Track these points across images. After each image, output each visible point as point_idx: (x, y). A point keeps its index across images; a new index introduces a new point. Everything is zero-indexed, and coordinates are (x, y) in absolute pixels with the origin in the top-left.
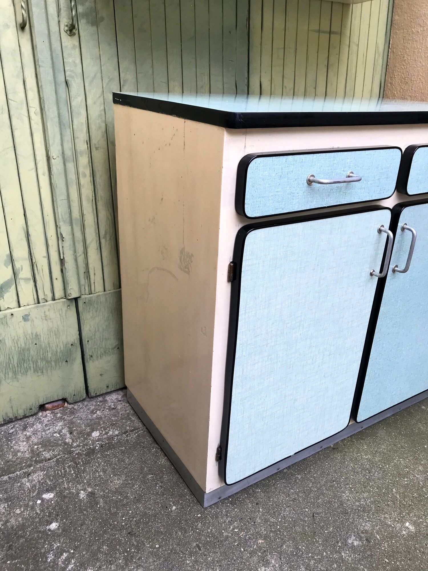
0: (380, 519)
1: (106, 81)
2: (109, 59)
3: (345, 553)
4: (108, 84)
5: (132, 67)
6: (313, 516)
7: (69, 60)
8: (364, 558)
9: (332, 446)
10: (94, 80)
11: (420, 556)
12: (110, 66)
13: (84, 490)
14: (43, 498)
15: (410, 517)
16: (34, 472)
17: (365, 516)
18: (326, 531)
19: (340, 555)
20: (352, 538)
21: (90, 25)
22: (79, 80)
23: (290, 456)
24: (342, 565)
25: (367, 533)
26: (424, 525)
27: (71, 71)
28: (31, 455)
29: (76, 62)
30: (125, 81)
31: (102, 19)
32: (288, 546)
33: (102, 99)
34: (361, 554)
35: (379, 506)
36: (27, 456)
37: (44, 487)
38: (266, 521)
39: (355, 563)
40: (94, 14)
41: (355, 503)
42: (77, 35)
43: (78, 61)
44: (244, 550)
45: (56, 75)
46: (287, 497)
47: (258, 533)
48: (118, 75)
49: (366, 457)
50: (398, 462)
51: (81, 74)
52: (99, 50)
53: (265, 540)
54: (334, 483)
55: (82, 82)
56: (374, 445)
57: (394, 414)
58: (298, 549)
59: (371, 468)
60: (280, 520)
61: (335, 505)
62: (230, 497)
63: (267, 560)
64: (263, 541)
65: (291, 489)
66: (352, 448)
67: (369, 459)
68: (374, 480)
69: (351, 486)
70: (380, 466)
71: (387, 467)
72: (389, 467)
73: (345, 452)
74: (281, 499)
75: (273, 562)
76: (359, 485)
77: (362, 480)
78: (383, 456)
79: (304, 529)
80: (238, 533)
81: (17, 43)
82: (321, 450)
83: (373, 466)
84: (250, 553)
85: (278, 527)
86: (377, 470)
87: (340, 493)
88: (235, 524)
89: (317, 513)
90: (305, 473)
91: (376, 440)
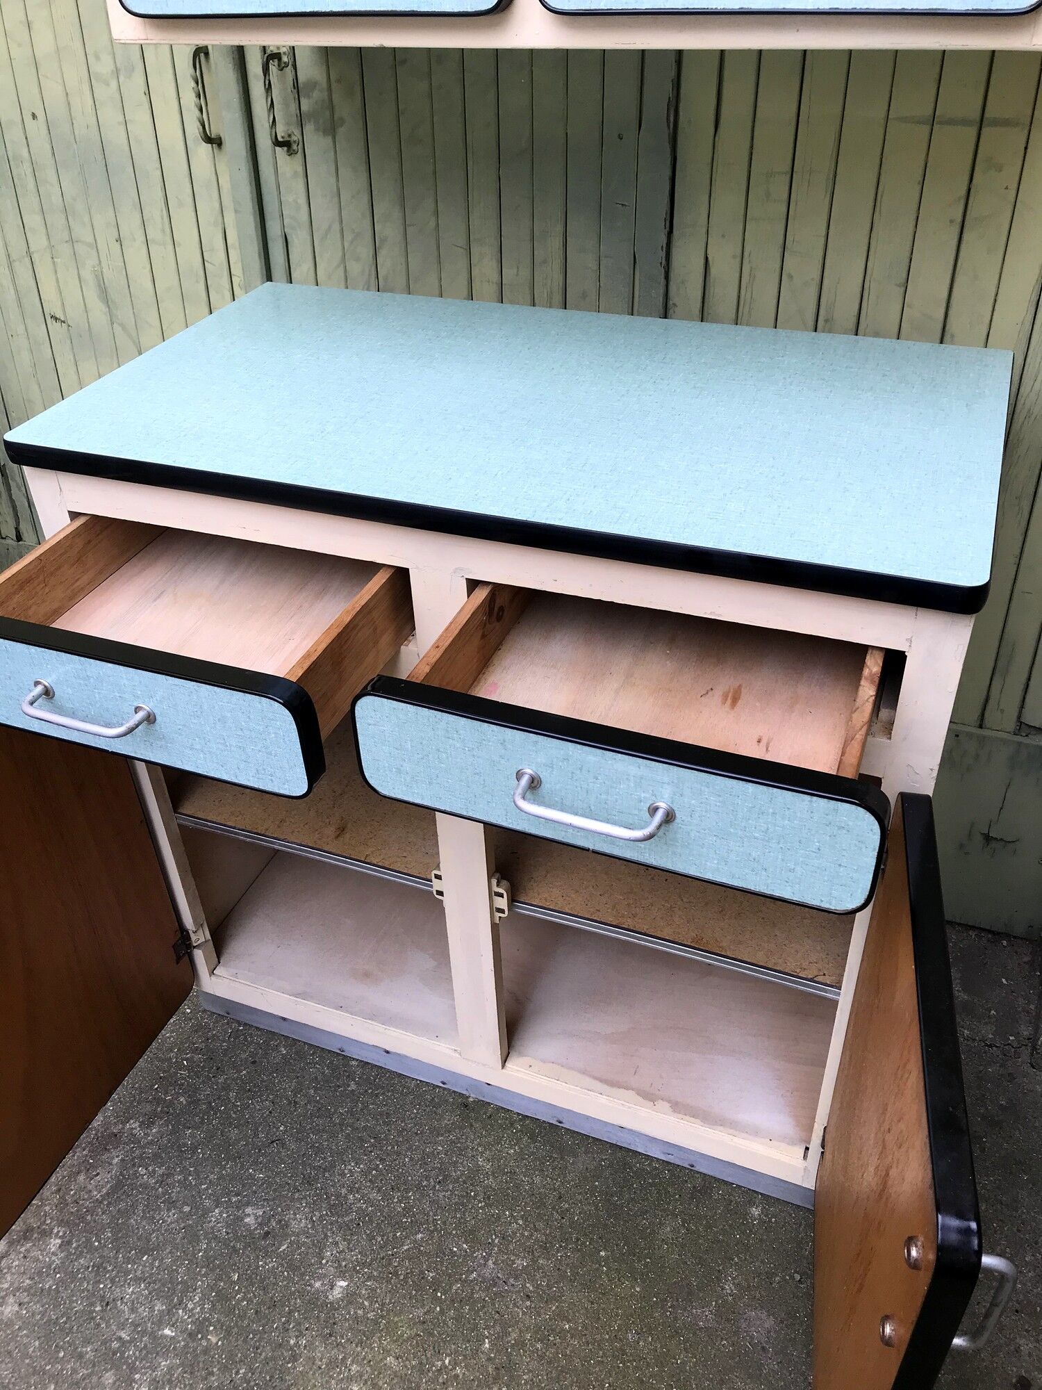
0: (326, 1235)
1: (348, 237)
2: (353, 197)
3: (219, 1213)
4: (352, 242)
5: (397, 214)
6: (273, 1142)
7: (288, 198)
8: (226, 1244)
9: (471, 1099)
10: (328, 237)
11: (275, 1326)
12: (356, 211)
15: (363, 1282)
17: (320, 1212)
18: (251, 1171)
19: (213, 1207)
20: (259, 1210)
21: (321, 133)
22: (304, 235)
24: (194, 1217)
25: (282, 1227)
26: (355, 1313)
27: (293, 216)
29: (299, 201)
30: (384, 240)
31: (342, 121)
32: (192, 1136)
33: (341, 271)
34: (232, 1235)
35: (359, 1224)
38: (226, 1088)
39: (206, 1234)
40: (328, 113)
41: (344, 1187)
42: (300, 154)
43: (302, 200)
44: (156, 1089)
45: (269, 224)
46: (292, 1092)
47: (196, 1090)
48: (369, 228)
49: (481, 1162)
50: (507, 1218)
51: (307, 223)
52: (338, 181)
53: (189, 1103)
54: (372, 1141)
55: (309, 238)
56: (529, 1162)
57: (667, 1162)
58: (194, 1149)
59: (456, 1181)
60: (239, 1104)
61: (319, 1161)
62: (245, 1024)
63: (153, 1123)
64: (184, 1102)
65: (316, 1089)
66: (490, 1131)
67: (478, 1169)
68: (423, 1196)
69: (381, 1166)
70: (472, 1194)
71: (480, 1205)
72: (481, 1208)
73: (472, 1126)
74: (284, 1087)
75: (154, 1131)
76: (393, 1178)
77: (410, 1178)
78: (508, 1188)
79: (238, 1141)
80: (182, 1067)
81: (213, 169)
82: (444, 1089)
83: (465, 1182)
84: (155, 1099)
85: (223, 1108)
86: (456, 1193)
87: (352, 1158)
88: (196, 1057)
89: (283, 1145)
90: (366, 1091)
91: (548, 1161)
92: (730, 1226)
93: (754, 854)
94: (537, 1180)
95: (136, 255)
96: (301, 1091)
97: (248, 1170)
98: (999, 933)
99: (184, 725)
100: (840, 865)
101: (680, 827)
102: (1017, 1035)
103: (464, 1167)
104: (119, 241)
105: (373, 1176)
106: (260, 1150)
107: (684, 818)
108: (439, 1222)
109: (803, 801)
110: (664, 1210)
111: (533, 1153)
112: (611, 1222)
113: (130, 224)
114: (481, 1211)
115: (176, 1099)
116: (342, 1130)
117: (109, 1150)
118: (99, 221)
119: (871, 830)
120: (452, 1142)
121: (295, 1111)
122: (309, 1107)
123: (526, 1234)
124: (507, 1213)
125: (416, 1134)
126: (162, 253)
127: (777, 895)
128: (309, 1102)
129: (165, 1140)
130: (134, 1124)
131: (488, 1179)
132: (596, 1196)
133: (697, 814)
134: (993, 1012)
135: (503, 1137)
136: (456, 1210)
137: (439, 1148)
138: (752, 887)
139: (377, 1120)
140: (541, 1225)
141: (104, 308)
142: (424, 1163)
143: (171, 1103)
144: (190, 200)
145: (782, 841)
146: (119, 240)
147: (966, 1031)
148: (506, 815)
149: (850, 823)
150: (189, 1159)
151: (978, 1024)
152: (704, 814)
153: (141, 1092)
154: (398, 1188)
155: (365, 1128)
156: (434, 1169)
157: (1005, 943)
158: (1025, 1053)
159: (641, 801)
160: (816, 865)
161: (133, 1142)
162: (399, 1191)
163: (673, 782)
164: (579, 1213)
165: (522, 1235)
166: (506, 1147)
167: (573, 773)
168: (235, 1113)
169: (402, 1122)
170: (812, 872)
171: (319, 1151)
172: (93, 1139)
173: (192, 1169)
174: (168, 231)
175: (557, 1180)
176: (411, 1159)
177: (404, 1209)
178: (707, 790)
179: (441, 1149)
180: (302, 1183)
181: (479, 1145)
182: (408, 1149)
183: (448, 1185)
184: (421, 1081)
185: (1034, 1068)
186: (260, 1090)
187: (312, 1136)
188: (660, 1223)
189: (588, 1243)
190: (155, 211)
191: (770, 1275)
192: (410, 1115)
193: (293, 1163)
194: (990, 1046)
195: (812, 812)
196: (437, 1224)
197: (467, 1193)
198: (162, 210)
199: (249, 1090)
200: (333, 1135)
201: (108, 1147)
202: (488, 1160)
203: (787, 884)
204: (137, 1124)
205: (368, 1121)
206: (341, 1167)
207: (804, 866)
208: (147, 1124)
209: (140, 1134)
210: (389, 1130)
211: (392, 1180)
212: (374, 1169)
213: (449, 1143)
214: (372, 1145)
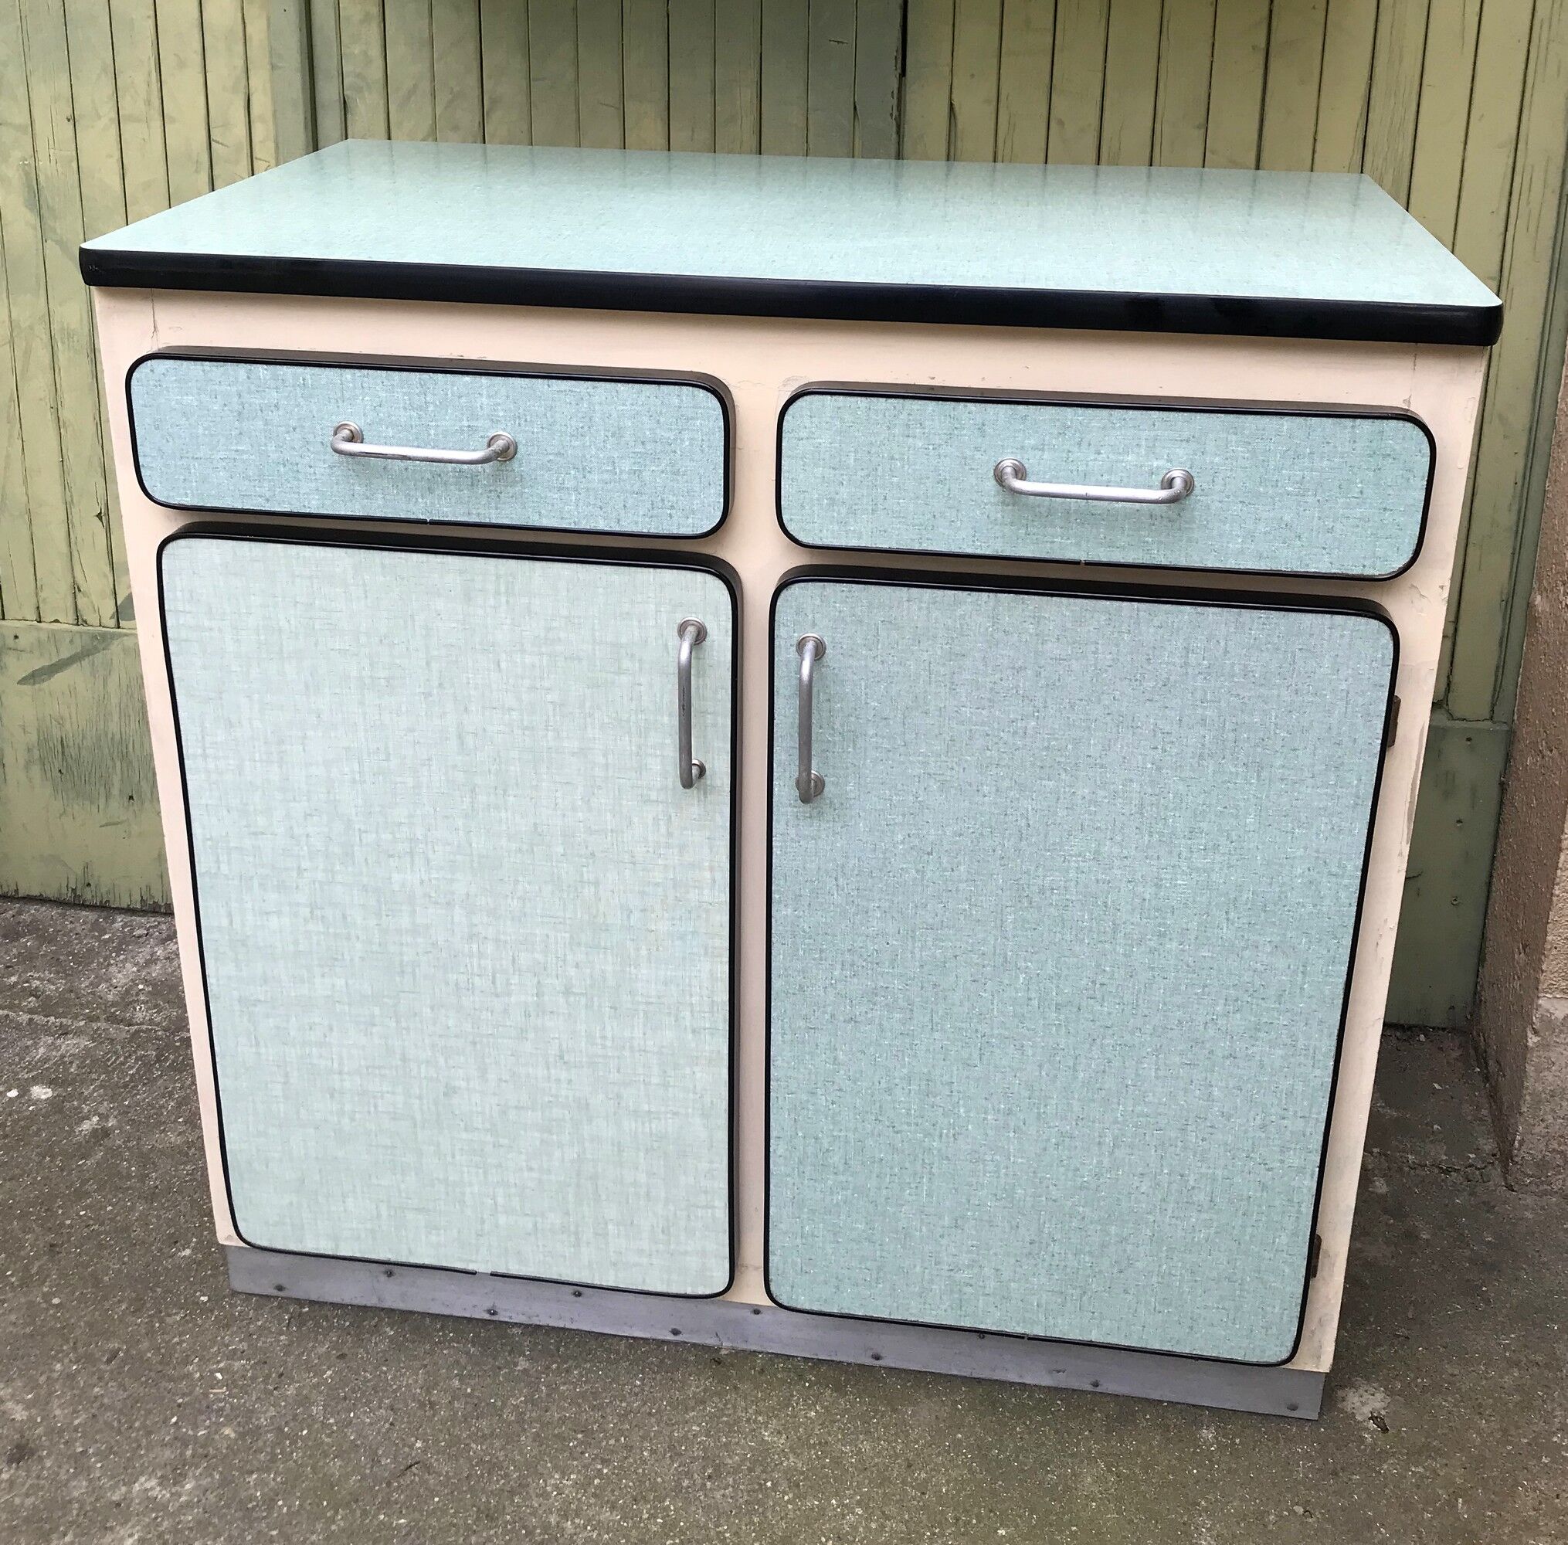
1: (442, 99)
2: (454, 45)
4: (447, 106)
5: (516, 65)
6: (408, 1467)
7: (353, 50)
9: (724, 1352)
10: (413, 98)
12: (456, 63)
13: (104, 1117)
14: (29, 1091)
16: (78, 1033)
18: (382, 1517)
22: (375, 98)
23: (474, 1273)
27: (359, 75)
28: (117, 999)
29: (371, 52)
30: (497, 101)
32: (260, 1483)
36: (110, 997)
37: (57, 1070)
38: (304, 1401)
43: (376, 52)
44: (176, 1423)
45: (321, 84)
46: (421, 1388)
47: (251, 1413)
48: (476, 84)
49: (769, 1436)
50: (834, 1509)
51: (382, 82)
52: (431, 24)
53: (242, 1436)
54: (580, 1436)
55: (382, 102)
56: (845, 1424)
57: (1056, 1389)
58: (271, 1503)
59: (737, 1470)
60: (332, 1421)
61: (498, 1481)
62: (312, 1303)
63: (184, 1475)
64: (233, 1435)
65: (461, 1378)
66: (768, 1391)
67: (765, 1449)
68: (688, 1502)
69: (605, 1471)
70: (769, 1484)
71: (786, 1498)
72: (789, 1501)
73: (736, 1388)
74: (405, 1383)
75: (188, 1486)
76: (631, 1484)
77: (659, 1480)
78: (824, 1467)
79: (348, 1476)
80: (217, 1384)
81: (240, 15)
82: (677, 1343)
83: (750, 1470)
84: (176, 1438)
85: (305, 1432)
86: (741, 1487)
87: (554, 1468)
88: (237, 1365)
89: (428, 1469)
90: (548, 1368)
91: (874, 1418)
92: (1179, 1459)
93: (1287, 518)
94: (866, 1447)
95: (98, 141)
96: (436, 1384)
97: (376, 1516)
98: (1410, 1028)
99: (559, 454)
100: (1385, 509)
101: (1199, 500)
102: (1477, 1151)
103: (742, 1449)
104: (72, 122)
105: (596, 1487)
106: (389, 1484)
107: (1205, 486)
108: (728, 1535)
109: (1345, 427)
110: (1073, 1455)
111: (846, 1411)
112: (1000, 1486)
113: (94, 95)
114: (790, 1506)
115: (216, 1432)
116: (524, 1430)
117: (111, 1528)
118: (42, 94)
119: (1420, 452)
120: (712, 1416)
121: (434, 1415)
122: (456, 1404)
123: (873, 1526)
124: (834, 1501)
125: (650, 1414)
126: (142, 137)
127: (1313, 570)
128: (454, 1398)
129: (212, 1497)
130: (147, 1484)
131: (788, 1459)
132: (964, 1454)
133: (1221, 476)
134: (1436, 1127)
135: (793, 1396)
136: (750, 1513)
137: (694, 1428)
138: (1283, 567)
139: (579, 1405)
140: (891, 1510)
141: (32, 218)
142: (676, 1454)
143: (208, 1440)
144: (199, 58)
145: (1320, 491)
146: (73, 119)
147: (1410, 1157)
148: (974, 536)
149: (1397, 447)
150: (264, 1518)
151: (1422, 1145)
152: (1229, 474)
153: (150, 1433)
154: (644, 1498)
155: (563, 1420)
156: (694, 1459)
157: (1422, 1037)
158: (1496, 1173)
159: (1152, 473)
160: (1358, 515)
161: (153, 1510)
162: (646, 1501)
163: (1193, 437)
164: (947, 1481)
165: (868, 1528)
166: (800, 1409)
167: (1069, 452)
168: (329, 1436)
169: (621, 1401)
170: (1353, 527)
171: (493, 1467)
172: (78, 1515)
173: (274, 1533)
174: (157, 102)
175: (896, 1441)
176: (653, 1452)
177: (663, 1525)
178: (1234, 438)
179: (698, 1429)
180: (478, 1519)
181: (758, 1413)
182: (643, 1438)
183: (725, 1478)
184: (633, 1338)
185: (1513, 1191)
186: (363, 1394)
187: (474, 1446)
188: (1074, 1474)
189: (974, 1521)
190: (137, 76)
191: (1261, 1516)
192: (631, 1390)
193: (452, 1493)
194: (1447, 1171)
195: (1355, 442)
196: (725, 1538)
197: (760, 1484)
198: (149, 74)
199: (345, 1398)
200: (511, 1439)
201: (108, 1525)
202: (779, 1432)
203: (1324, 552)
204: (153, 1483)
205: (564, 1409)
206: (538, 1484)
207: (1344, 520)
208: (174, 1475)
209: (164, 1495)
210: (602, 1417)
211: (630, 1487)
212: (596, 1477)
213: (707, 1418)
214: (581, 1443)
